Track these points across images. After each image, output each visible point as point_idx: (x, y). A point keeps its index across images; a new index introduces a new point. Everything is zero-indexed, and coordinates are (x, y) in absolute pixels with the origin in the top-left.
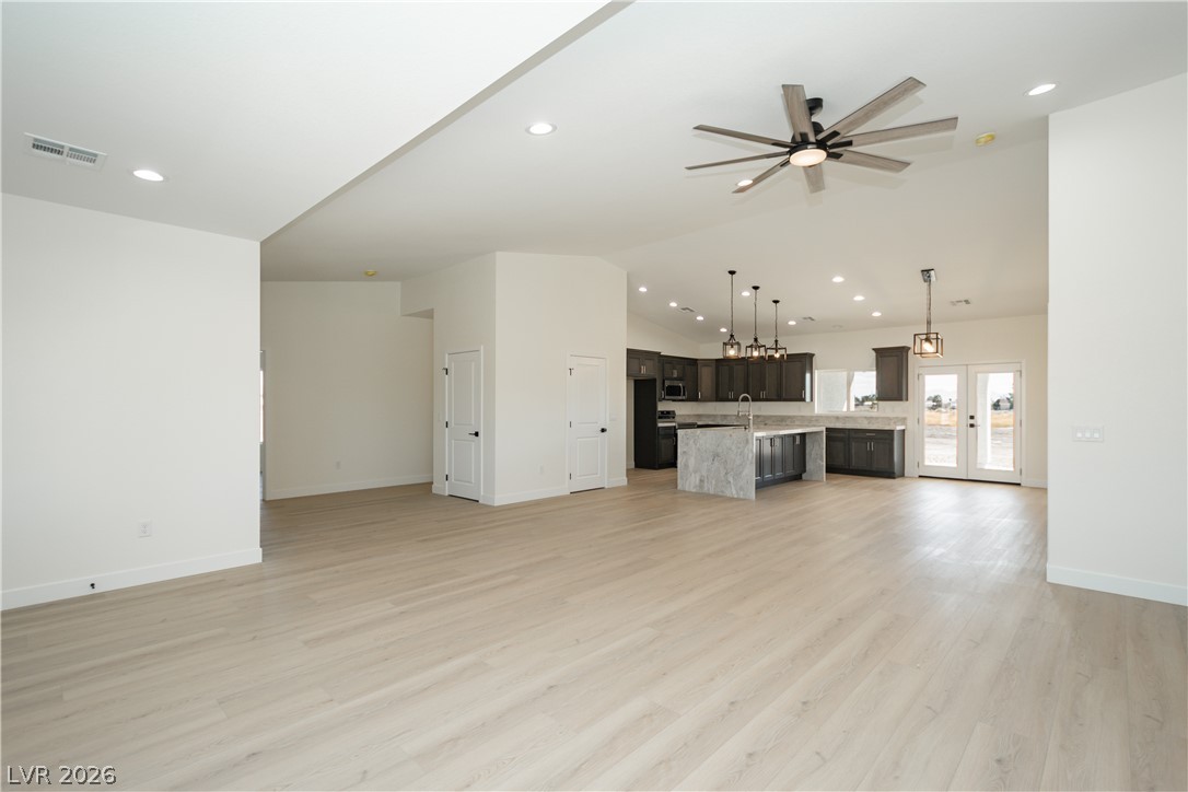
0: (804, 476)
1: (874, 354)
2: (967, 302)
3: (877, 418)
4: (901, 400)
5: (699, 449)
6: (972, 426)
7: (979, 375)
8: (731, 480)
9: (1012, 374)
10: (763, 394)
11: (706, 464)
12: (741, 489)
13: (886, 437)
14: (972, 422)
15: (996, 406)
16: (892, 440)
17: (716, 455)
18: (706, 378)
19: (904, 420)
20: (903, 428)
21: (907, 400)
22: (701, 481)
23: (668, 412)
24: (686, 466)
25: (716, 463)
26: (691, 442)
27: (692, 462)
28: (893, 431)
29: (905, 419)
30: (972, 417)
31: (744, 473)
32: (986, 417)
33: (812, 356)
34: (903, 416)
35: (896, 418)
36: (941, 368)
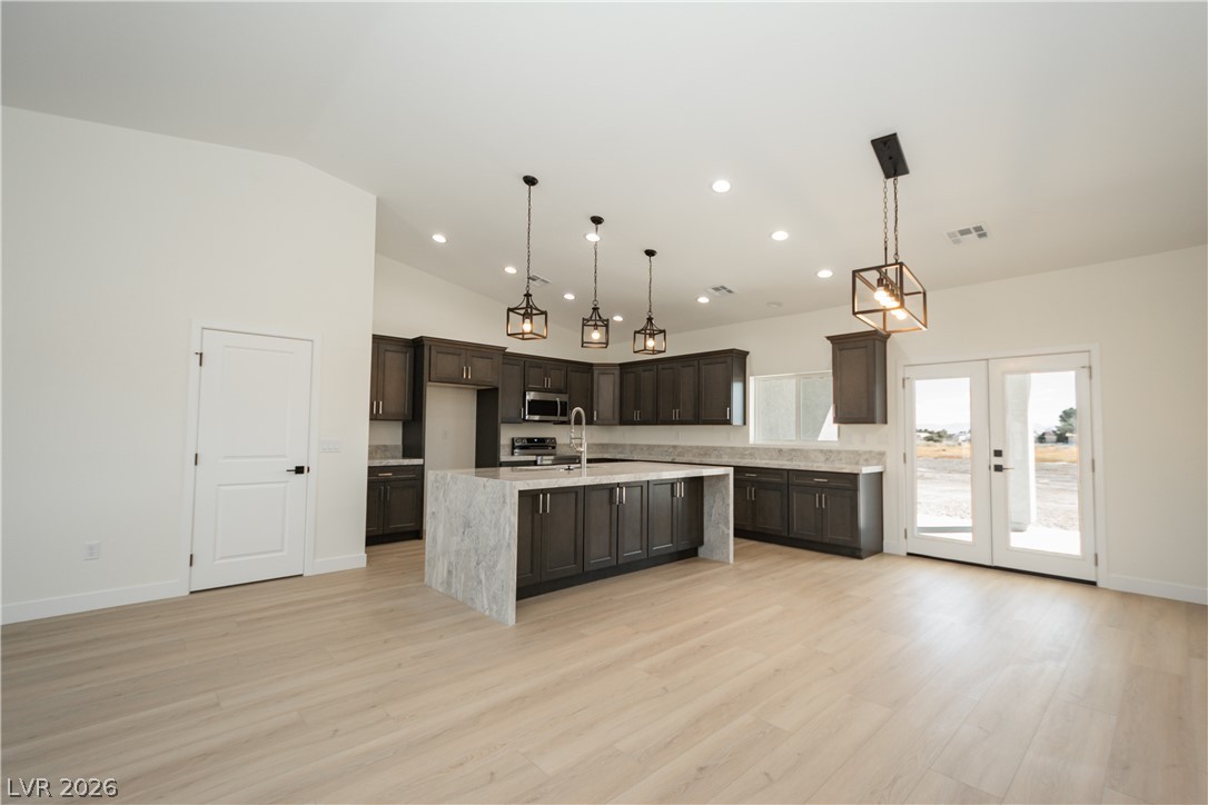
0: (701, 551)
1: (829, 345)
2: (980, 232)
3: (839, 452)
4: (873, 422)
6: (999, 468)
7: (1008, 376)
9: (1073, 373)
10: (675, 414)
11: (455, 539)
12: (496, 598)
13: (843, 486)
14: (998, 461)
15: (1041, 439)
16: (856, 490)
18: (607, 391)
19: (880, 457)
20: (877, 469)
21: (885, 421)
22: (449, 573)
23: (542, 440)
25: (467, 540)
28: (856, 475)
29: (882, 454)
30: (998, 453)
32: (1024, 456)
33: (744, 354)
34: (877, 448)
35: (865, 453)
36: (942, 367)
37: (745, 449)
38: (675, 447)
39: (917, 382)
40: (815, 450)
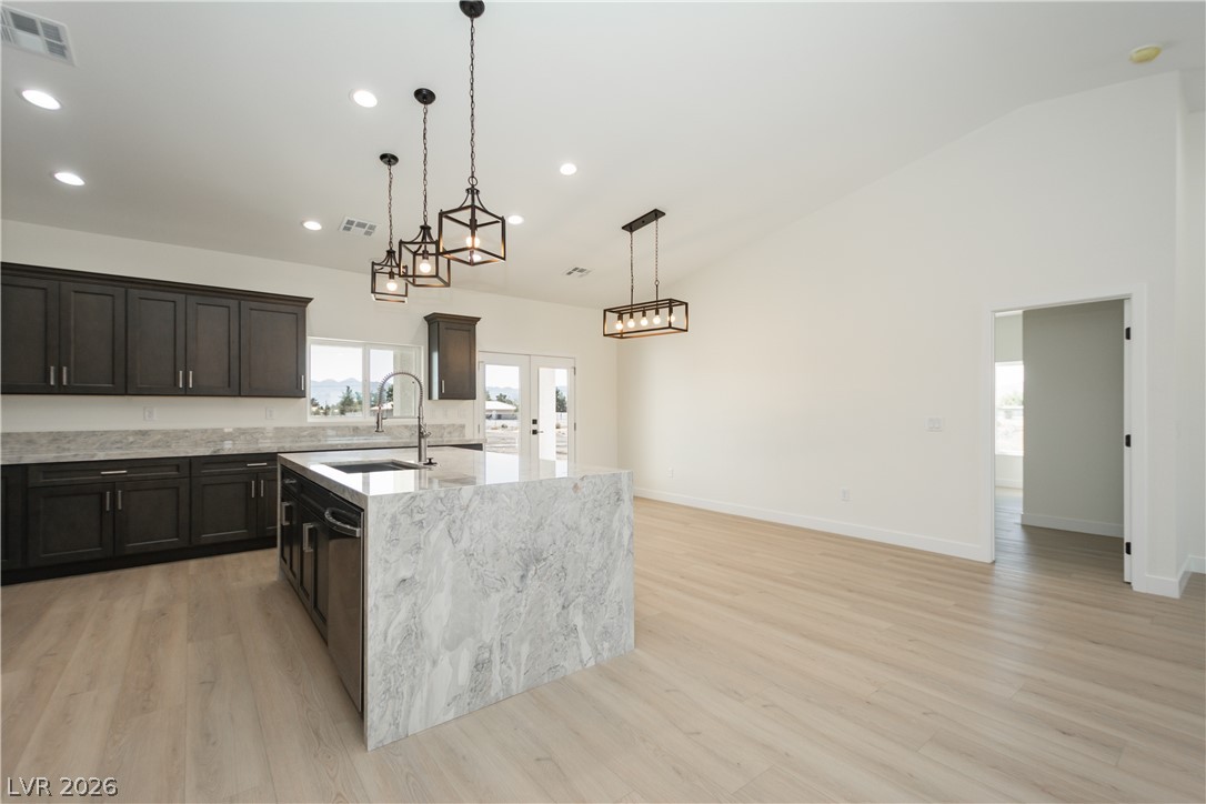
4: (472, 397)
5: (469, 555)
6: (535, 432)
7: (541, 369)
8: (578, 620)
9: (565, 371)
10: (185, 378)
11: (495, 598)
12: (606, 633)
14: (534, 427)
17: (532, 559)
21: (475, 397)
22: (480, 666)
24: (413, 634)
25: (533, 584)
26: (437, 534)
27: (439, 611)
29: (463, 427)
30: (535, 421)
31: (613, 587)
34: (458, 421)
35: (449, 426)
36: (503, 358)
37: (301, 429)
38: (144, 433)
39: (488, 367)
40: (398, 426)
